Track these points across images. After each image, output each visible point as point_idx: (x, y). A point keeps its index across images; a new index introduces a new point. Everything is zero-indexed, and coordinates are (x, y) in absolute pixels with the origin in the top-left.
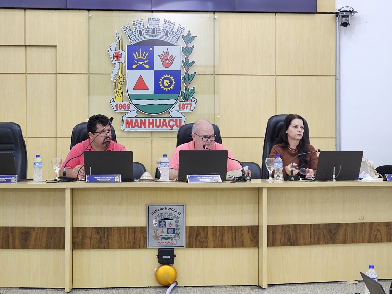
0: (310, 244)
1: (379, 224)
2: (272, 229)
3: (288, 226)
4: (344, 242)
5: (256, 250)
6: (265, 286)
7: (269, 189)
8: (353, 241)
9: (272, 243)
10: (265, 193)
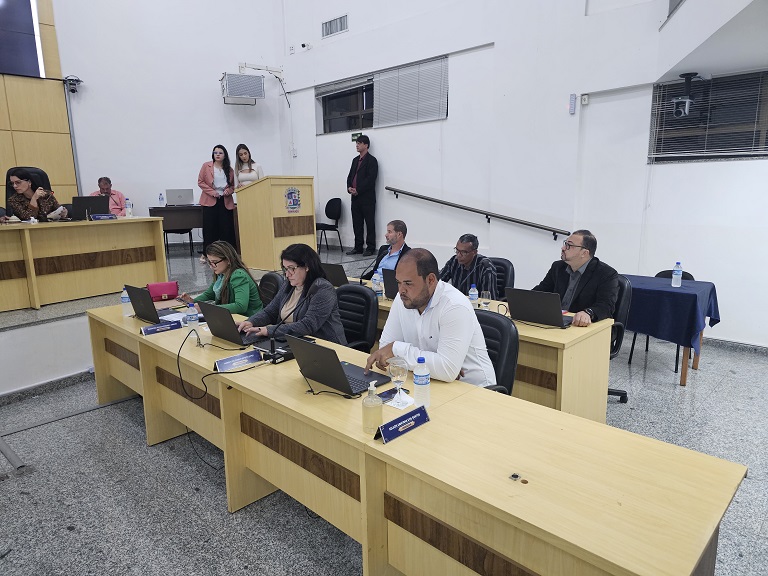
0: (74, 270)
1: (129, 250)
2: (37, 262)
3: (52, 258)
4: (102, 266)
5: (24, 280)
6: (38, 307)
7: (30, 230)
8: (109, 264)
9: (39, 273)
10: (27, 234)
